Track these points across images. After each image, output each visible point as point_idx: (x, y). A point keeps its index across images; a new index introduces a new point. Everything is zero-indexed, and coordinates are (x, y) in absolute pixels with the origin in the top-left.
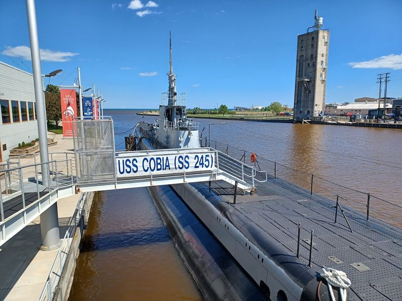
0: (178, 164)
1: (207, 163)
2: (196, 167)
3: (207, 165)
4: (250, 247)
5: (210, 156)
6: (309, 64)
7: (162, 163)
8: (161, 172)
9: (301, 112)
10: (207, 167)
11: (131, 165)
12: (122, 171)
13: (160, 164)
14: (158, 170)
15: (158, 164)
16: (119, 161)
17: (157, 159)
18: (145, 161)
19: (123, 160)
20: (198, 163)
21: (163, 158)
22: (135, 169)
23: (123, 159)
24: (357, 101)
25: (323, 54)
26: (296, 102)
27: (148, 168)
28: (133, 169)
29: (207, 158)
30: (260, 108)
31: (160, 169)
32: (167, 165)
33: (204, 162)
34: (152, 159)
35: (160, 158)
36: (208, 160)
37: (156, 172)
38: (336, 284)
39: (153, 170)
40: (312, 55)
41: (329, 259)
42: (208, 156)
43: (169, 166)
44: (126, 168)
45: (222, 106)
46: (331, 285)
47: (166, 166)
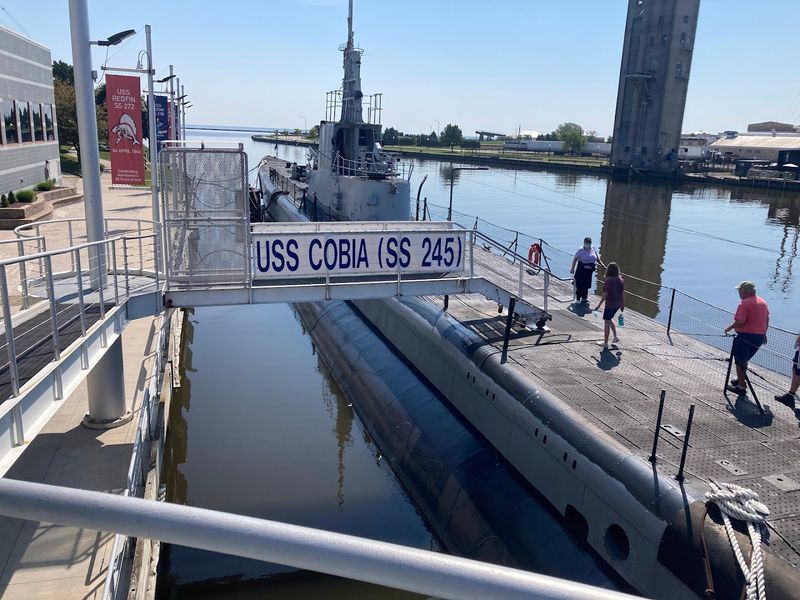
0: (385, 254)
1: (447, 256)
2: (425, 264)
3: (449, 261)
4: (545, 437)
5: (456, 240)
6: (653, 38)
7: (351, 253)
8: (349, 272)
9: (627, 149)
10: (448, 264)
11: (284, 252)
12: (264, 265)
13: (346, 253)
14: (342, 266)
15: (342, 253)
16: (258, 243)
17: (342, 242)
18: (316, 246)
19: (267, 242)
20: (430, 255)
21: (354, 241)
22: (293, 263)
23: (268, 239)
24: (754, 129)
25: (686, 17)
26: (618, 127)
27: (321, 261)
28: (288, 263)
29: (450, 245)
30: (535, 135)
31: (347, 266)
32: (363, 256)
33: (443, 253)
34: (331, 241)
35: (346, 242)
36: (450, 250)
37: (337, 271)
38: (739, 514)
39: (330, 267)
40: (662, 18)
41: (719, 466)
42: (451, 240)
43: (365, 259)
44: (273, 258)
45: (449, 126)
46: (729, 517)
47: (360, 259)
